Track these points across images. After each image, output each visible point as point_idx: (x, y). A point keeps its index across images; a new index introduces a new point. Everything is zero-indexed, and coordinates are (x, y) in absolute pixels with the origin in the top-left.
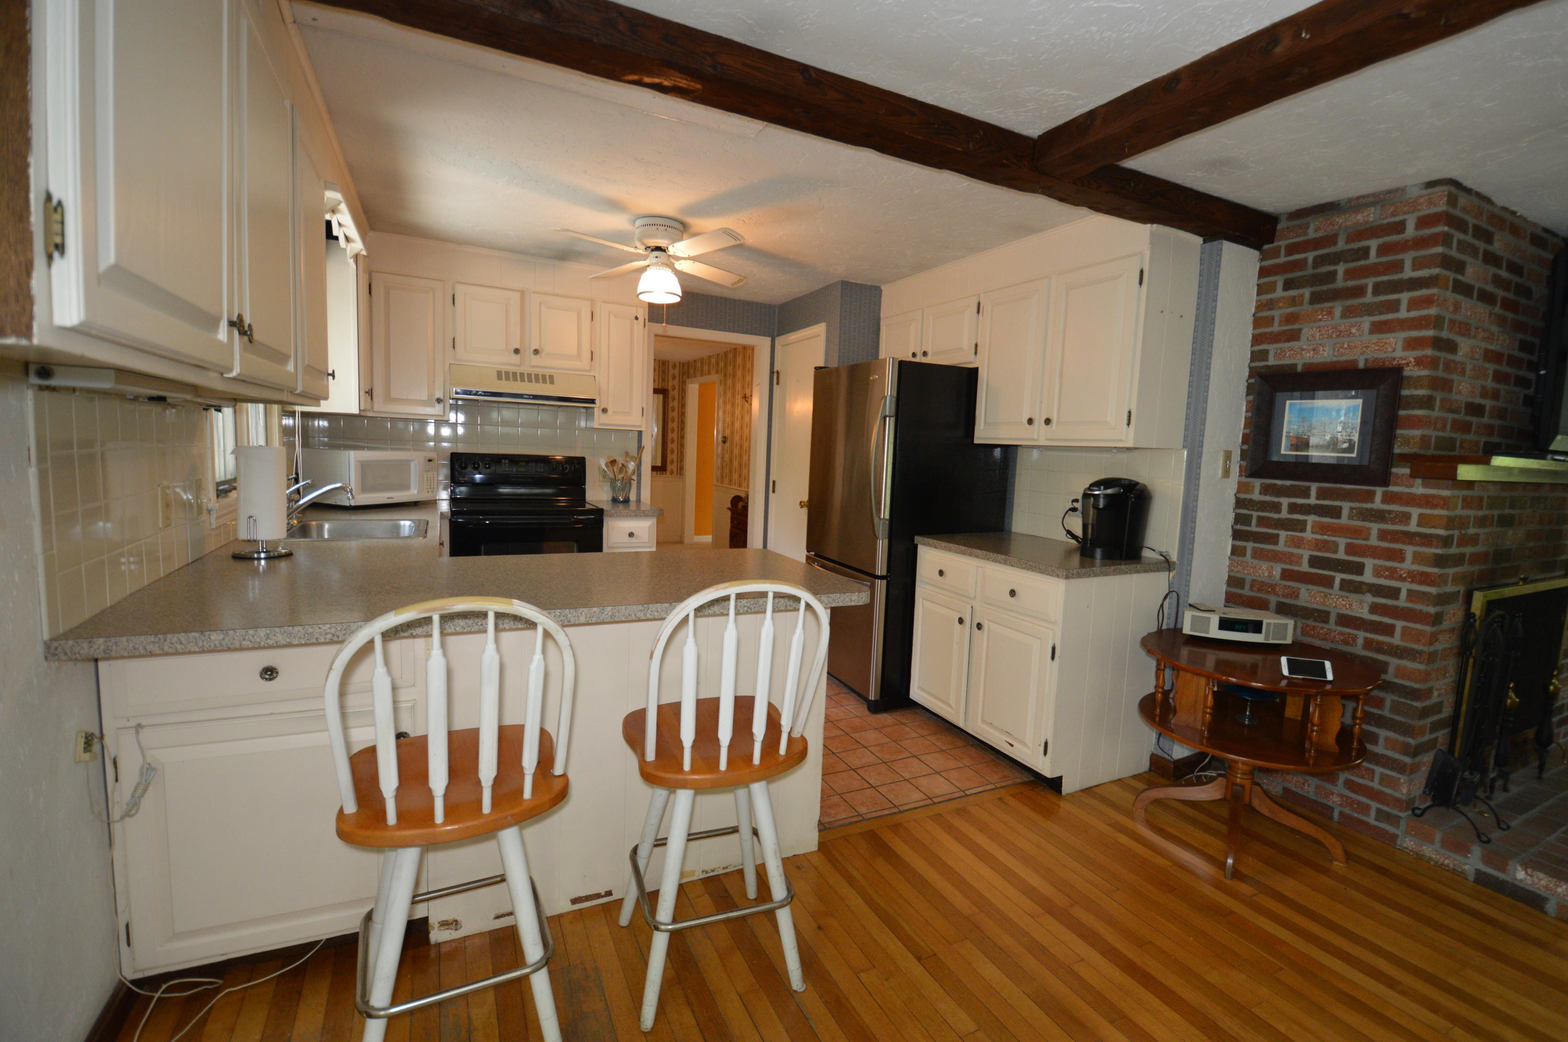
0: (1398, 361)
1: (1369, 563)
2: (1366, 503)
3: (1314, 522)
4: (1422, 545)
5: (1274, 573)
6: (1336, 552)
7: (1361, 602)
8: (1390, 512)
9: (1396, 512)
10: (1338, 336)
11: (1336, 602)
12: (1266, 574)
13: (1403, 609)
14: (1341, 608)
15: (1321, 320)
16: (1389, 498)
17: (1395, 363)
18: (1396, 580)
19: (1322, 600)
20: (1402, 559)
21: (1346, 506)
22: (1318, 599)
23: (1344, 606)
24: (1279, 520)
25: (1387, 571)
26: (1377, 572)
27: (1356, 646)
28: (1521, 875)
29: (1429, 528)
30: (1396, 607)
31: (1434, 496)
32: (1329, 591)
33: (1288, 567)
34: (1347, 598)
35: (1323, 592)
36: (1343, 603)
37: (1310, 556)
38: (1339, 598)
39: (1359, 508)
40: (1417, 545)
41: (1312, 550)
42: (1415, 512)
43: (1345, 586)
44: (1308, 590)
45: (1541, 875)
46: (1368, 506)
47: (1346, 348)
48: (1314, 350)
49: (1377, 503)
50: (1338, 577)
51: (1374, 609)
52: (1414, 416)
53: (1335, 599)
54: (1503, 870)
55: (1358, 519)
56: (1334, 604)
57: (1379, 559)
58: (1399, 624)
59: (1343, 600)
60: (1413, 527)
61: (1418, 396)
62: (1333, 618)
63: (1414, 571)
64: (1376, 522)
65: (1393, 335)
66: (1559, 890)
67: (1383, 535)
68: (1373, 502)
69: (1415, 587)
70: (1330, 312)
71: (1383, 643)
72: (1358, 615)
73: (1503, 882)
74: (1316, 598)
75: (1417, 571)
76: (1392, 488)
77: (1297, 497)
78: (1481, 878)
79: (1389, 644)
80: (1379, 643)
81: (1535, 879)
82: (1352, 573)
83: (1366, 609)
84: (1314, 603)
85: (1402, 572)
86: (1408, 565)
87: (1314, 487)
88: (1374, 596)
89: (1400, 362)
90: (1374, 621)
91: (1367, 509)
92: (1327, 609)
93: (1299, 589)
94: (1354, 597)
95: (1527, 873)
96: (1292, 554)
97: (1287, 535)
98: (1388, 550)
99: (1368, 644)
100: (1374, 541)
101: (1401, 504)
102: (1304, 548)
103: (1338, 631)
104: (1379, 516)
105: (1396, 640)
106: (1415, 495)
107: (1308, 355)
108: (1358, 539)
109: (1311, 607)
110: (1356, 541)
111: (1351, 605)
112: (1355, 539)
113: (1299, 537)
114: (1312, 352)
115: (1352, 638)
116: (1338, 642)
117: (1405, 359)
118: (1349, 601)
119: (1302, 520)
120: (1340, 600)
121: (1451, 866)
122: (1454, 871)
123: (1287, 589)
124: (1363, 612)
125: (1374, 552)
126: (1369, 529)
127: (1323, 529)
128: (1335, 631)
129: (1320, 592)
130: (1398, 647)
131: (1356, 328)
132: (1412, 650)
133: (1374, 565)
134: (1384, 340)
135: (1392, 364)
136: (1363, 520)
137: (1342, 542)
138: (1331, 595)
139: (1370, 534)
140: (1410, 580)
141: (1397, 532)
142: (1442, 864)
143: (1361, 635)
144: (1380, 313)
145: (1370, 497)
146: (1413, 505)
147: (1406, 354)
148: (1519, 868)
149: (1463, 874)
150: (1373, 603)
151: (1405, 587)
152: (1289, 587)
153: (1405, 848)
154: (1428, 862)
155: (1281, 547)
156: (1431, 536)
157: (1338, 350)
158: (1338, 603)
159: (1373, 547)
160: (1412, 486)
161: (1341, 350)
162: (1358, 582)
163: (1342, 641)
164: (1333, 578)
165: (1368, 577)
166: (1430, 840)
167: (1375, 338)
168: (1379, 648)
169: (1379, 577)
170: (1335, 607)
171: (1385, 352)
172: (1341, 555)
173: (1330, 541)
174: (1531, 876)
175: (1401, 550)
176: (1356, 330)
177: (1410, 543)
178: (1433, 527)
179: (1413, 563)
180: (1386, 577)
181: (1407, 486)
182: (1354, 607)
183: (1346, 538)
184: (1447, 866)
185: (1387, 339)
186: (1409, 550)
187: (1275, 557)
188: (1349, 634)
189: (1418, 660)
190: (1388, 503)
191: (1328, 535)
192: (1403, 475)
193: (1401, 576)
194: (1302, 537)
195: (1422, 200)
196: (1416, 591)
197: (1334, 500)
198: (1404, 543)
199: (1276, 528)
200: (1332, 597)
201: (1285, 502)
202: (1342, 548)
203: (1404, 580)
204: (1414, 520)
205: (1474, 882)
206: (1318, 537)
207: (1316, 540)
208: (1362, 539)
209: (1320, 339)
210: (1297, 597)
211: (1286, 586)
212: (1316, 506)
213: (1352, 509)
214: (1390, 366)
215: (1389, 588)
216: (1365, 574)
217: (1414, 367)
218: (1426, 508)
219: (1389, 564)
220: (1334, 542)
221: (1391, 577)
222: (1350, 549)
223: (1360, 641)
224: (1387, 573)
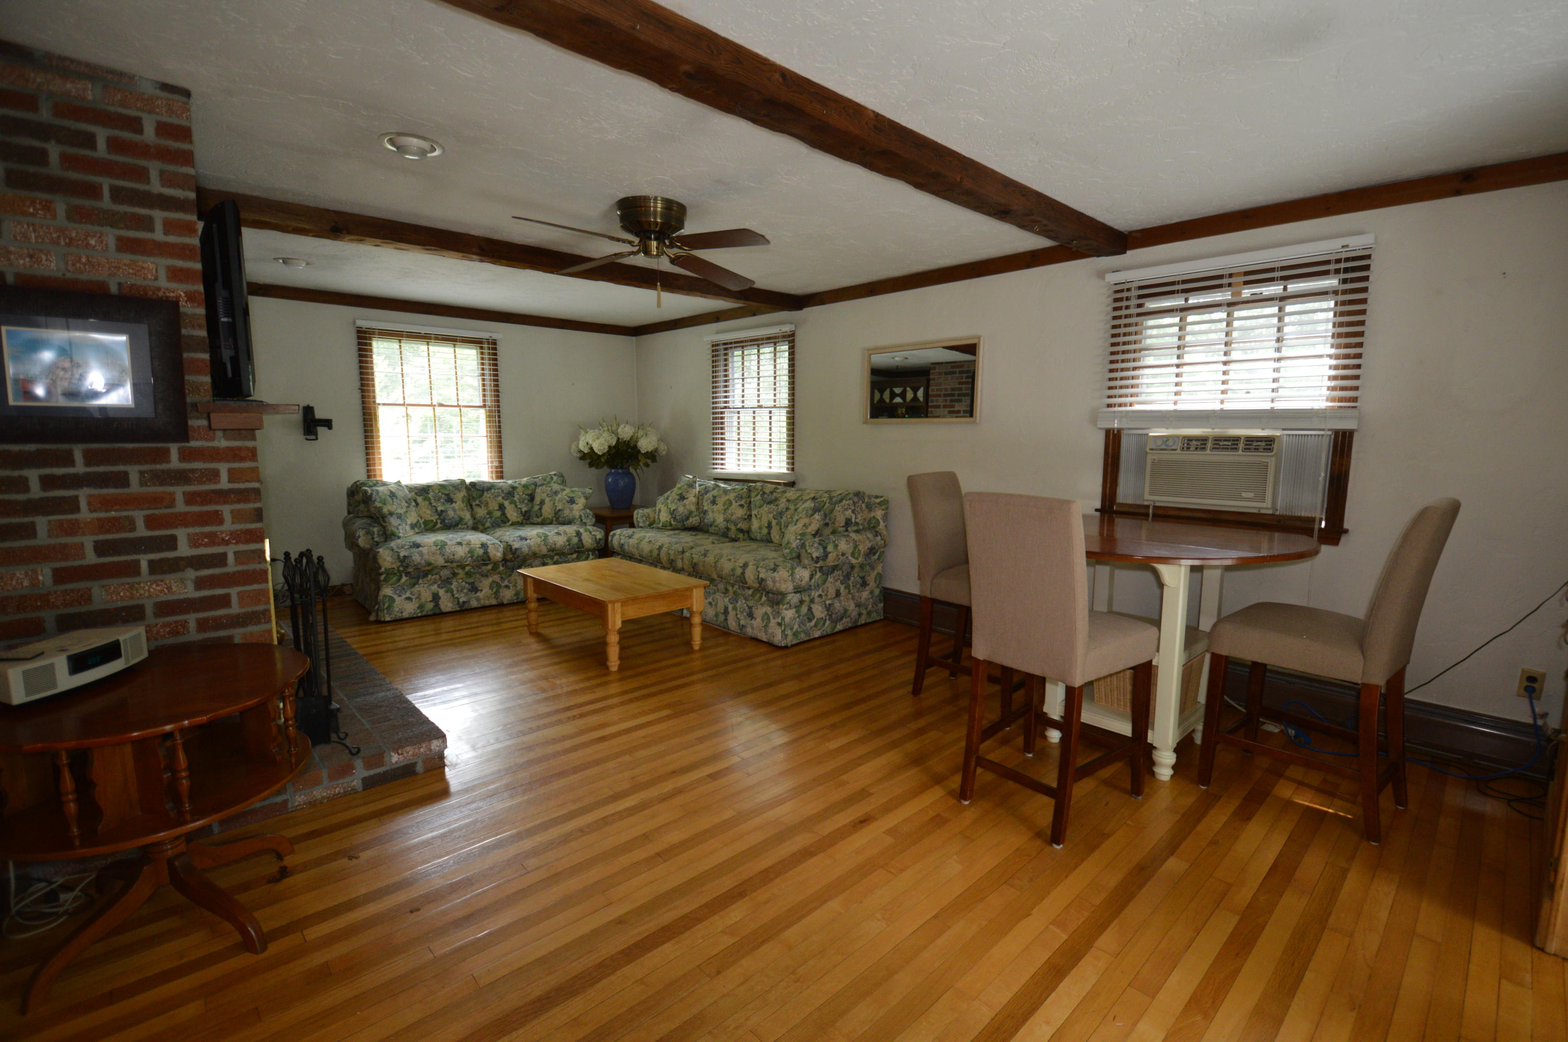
0: (164, 293)
1: (182, 534)
2: (161, 464)
3: (90, 496)
4: (239, 502)
5: (41, 578)
6: (133, 529)
7: (182, 581)
8: (193, 471)
9: (201, 470)
10: (69, 245)
11: (149, 591)
12: (26, 583)
13: (234, 573)
14: (158, 596)
15: (33, 215)
16: (185, 455)
17: (161, 294)
18: (219, 544)
19: (128, 594)
20: (221, 522)
21: (133, 471)
22: (122, 594)
23: (161, 591)
24: (29, 501)
25: (206, 537)
26: (194, 542)
27: (189, 632)
28: (395, 758)
29: (243, 482)
30: (227, 574)
31: (240, 449)
32: (137, 579)
33: (58, 565)
34: (162, 581)
35: (128, 584)
36: (159, 588)
37: (95, 542)
38: (152, 584)
39: (151, 471)
40: (233, 502)
41: (96, 534)
42: (223, 468)
43: (154, 567)
44: (103, 586)
45: (408, 749)
46: (164, 466)
47: (85, 264)
48: (31, 256)
49: (175, 462)
50: (144, 561)
51: (200, 584)
52: (197, 360)
53: (147, 588)
54: (382, 764)
55: (154, 484)
56: (147, 593)
57: (193, 526)
58: (234, 592)
59: (157, 585)
60: (224, 483)
61: (197, 337)
62: (149, 611)
63: (237, 531)
64: (178, 485)
65: (152, 259)
66: (422, 750)
67: (191, 498)
68: (169, 462)
69: (242, 547)
70: (48, 207)
71: (221, 617)
72: (181, 597)
73: (386, 772)
74: (119, 594)
75: (241, 530)
76: (193, 444)
77: (52, 465)
78: (369, 783)
79: (227, 617)
80: (214, 619)
81: (405, 755)
82: (161, 550)
83: (190, 586)
84: (117, 600)
85: (224, 535)
86: (228, 525)
87: (78, 452)
88: (196, 570)
89: (168, 294)
90: (204, 597)
91: (163, 471)
92: (140, 602)
93: (89, 590)
94: (171, 579)
95: (399, 754)
96: (65, 546)
97: (49, 521)
98: (201, 515)
99: (203, 625)
100: (181, 507)
101: (205, 461)
102: (84, 534)
103: (161, 624)
104: (181, 477)
105: (235, 608)
106: (218, 448)
107: (21, 262)
108: (160, 508)
109: (114, 607)
110: (156, 512)
111: (169, 588)
112: (155, 509)
113: (71, 520)
114: (27, 259)
115: (181, 625)
116: (164, 636)
117: (173, 292)
118: (166, 584)
119: (70, 497)
120: (154, 586)
121: (342, 791)
122: (346, 794)
123: (68, 595)
124: (190, 592)
125: (184, 520)
126: (172, 494)
127: (107, 503)
128: (157, 625)
129: (123, 584)
130: (238, 616)
131: (96, 239)
132: (254, 613)
133: (188, 534)
134: (140, 264)
135: (157, 295)
136: (161, 485)
137: (139, 516)
138: (139, 583)
139: (174, 500)
140: (234, 542)
141: (207, 493)
142: (334, 796)
143: (192, 619)
144: (127, 228)
145: (164, 455)
146: (220, 461)
147: (174, 285)
148: (393, 754)
149: (354, 791)
150: (197, 577)
151: (230, 551)
152: (72, 590)
153: (297, 806)
154: (321, 803)
155: (43, 537)
156: (246, 490)
157: (74, 265)
158: (152, 590)
159: (180, 514)
160: (213, 439)
161: (78, 265)
162: (172, 559)
163: (169, 633)
164: (137, 563)
165: (184, 550)
166: (317, 782)
167: (127, 258)
168: (218, 624)
169: (198, 547)
170: (150, 596)
171: (145, 279)
172: (142, 531)
173: (120, 518)
174: (402, 754)
175: (217, 512)
176: (96, 241)
177: (225, 503)
178: (247, 481)
179: (233, 523)
180: (206, 545)
181: (206, 440)
182: (174, 589)
183: (142, 509)
184: (339, 793)
185: (144, 262)
186: (226, 510)
187: (38, 555)
188: (176, 622)
189: (263, 621)
190: (189, 461)
191: (115, 511)
192: (199, 427)
193: (223, 539)
194: (76, 520)
195: (159, 102)
196: (243, 551)
197: (114, 464)
198: (217, 503)
199: (26, 513)
200: (142, 585)
201: (33, 475)
202: (140, 523)
203: (227, 543)
204: (224, 476)
205: (364, 790)
206: (102, 515)
207: (99, 519)
208: (166, 508)
209: (37, 242)
210: (89, 600)
211: (66, 591)
212: (87, 475)
213: (142, 473)
214: (154, 297)
215: (213, 556)
216: (179, 547)
217: (186, 302)
218: (234, 462)
219: (207, 529)
220: (127, 517)
221: (212, 543)
222: (151, 522)
223: (192, 625)
224: (206, 540)
